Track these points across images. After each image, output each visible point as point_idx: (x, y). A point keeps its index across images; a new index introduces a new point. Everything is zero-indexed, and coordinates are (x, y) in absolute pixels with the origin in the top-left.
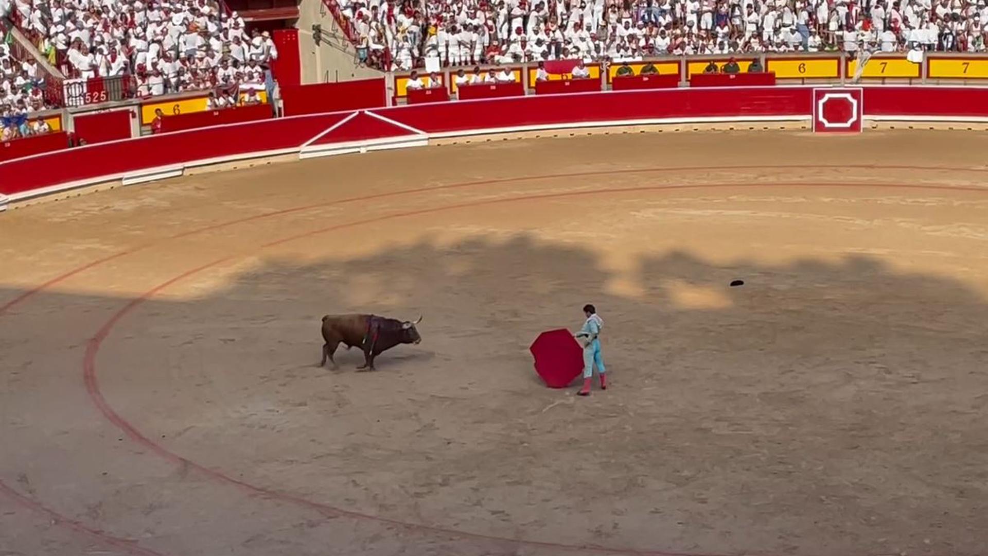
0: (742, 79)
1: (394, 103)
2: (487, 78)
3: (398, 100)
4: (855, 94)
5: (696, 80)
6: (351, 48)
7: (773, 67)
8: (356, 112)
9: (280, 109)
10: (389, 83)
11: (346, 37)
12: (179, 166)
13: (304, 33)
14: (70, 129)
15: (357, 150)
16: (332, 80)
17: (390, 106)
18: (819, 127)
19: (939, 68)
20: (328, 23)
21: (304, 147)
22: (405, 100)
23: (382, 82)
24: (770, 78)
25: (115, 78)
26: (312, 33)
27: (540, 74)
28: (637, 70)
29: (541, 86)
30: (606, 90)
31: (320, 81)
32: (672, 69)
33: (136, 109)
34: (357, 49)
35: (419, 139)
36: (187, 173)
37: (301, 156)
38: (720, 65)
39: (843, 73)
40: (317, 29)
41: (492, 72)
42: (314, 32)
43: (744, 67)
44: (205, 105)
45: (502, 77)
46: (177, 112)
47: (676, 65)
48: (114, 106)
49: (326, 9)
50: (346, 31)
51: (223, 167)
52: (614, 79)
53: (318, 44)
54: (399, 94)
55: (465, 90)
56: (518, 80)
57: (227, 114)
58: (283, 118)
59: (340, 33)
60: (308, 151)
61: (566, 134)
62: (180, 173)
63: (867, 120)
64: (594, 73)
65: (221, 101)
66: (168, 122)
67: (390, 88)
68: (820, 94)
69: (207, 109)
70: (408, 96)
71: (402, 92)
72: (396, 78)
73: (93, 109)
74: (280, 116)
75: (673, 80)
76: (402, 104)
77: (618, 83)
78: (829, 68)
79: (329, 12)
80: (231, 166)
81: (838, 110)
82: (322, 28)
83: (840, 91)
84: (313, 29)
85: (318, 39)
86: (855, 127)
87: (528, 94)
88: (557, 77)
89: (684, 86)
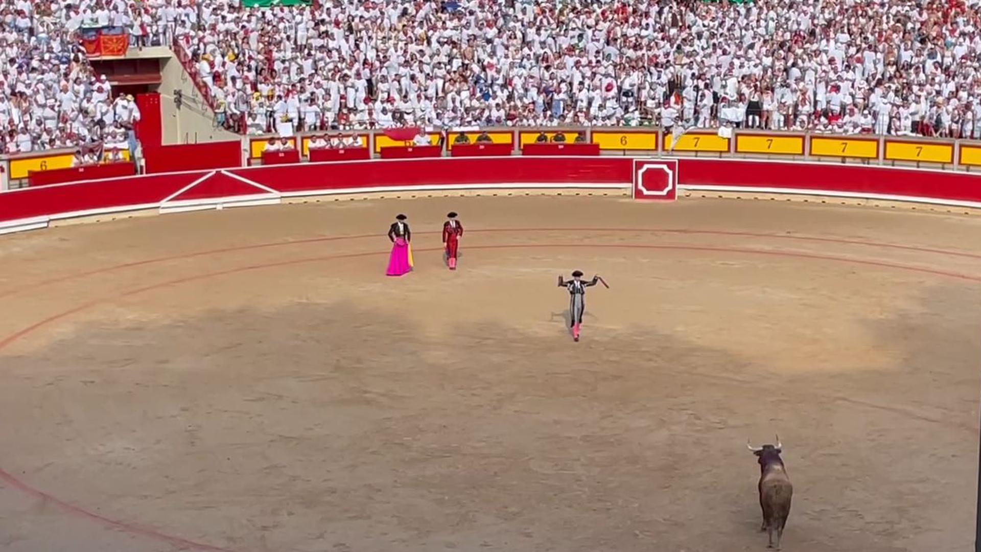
0: (569, 149)
1: (249, 164)
2: (335, 142)
3: (252, 161)
4: (671, 165)
5: (527, 149)
6: (210, 112)
7: (597, 139)
8: (213, 172)
9: (141, 167)
10: (245, 145)
11: (205, 102)
12: (45, 218)
13: (166, 98)
15: (214, 206)
16: (192, 141)
17: (245, 166)
18: (639, 194)
19: (745, 144)
20: (188, 88)
21: (164, 203)
22: (259, 161)
23: (238, 144)
24: (595, 149)
26: (173, 97)
27: (385, 142)
28: (473, 139)
29: (386, 152)
30: (446, 156)
31: (179, 142)
32: (505, 139)
33: (5, 164)
34: (216, 113)
35: (272, 197)
36: (52, 224)
37: (161, 211)
38: (549, 136)
39: (660, 146)
40: (178, 94)
42: (175, 96)
43: (570, 139)
44: (71, 162)
46: (44, 168)
47: (510, 135)
49: (187, 75)
50: (206, 96)
51: (86, 220)
52: (453, 146)
53: (178, 107)
54: (254, 156)
55: (316, 154)
56: (365, 146)
57: (91, 171)
58: (144, 175)
59: (200, 98)
60: (167, 206)
61: (408, 196)
62: (46, 225)
63: (681, 189)
64: (435, 141)
66: (35, 177)
67: (245, 150)
68: (640, 164)
69: (72, 165)
70: (261, 158)
71: (257, 153)
72: (251, 141)
74: (142, 173)
75: (507, 148)
76: (257, 165)
78: (648, 141)
79: (190, 79)
80: (93, 219)
81: (655, 179)
82: (183, 93)
83: (657, 161)
84: (175, 94)
85: (178, 102)
86: (671, 195)
87: (374, 159)
88: (400, 144)
89: (516, 154)
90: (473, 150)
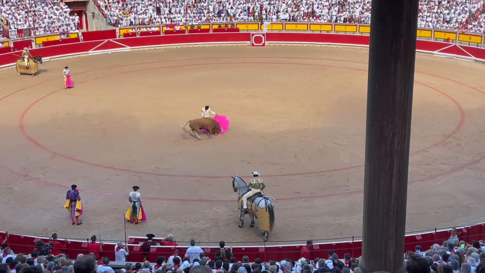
0: (229, 30)
1: (119, 37)
2: (149, 29)
3: (120, 36)
4: (263, 35)
5: (215, 30)
6: (105, 19)
7: (238, 26)
8: (107, 40)
9: (82, 39)
10: (117, 31)
11: (103, 16)
12: (49, 58)
13: (89, 14)
14: (12, 46)
15: (107, 52)
16: (99, 30)
17: (118, 38)
18: (253, 45)
19: (288, 27)
20: (97, 11)
21: (90, 51)
22: (123, 36)
23: (114, 31)
24: (237, 30)
25: (26, 29)
26: (91, 15)
28: (196, 28)
29: (166, 32)
30: (187, 33)
31: (95, 30)
32: (207, 27)
33: (34, 39)
34: (107, 20)
35: (128, 49)
36: (52, 60)
37: (90, 54)
38: (222, 26)
39: (260, 28)
40: (93, 13)
41: (150, 27)
42: (93, 14)
43: (230, 26)
44: (58, 38)
45: (153, 29)
46: (48, 40)
47: (209, 26)
48: (26, 38)
49: (96, 6)
50: (103, 14)
51: (64, 58)
52: (189, 30)
53: (93, 18)
54: (121, 34)
55: (142, 34)
56: (159, 30)
57: (64, 41)
58: (83, 42)
59: (101, 14)
60: (91, 52)
61: (175, 47)
62: (49, 60)
63: (267, 43)
64: (183, 28)
65: (62, 36)
66: (45, 44)
67: (118, 33)
68: (253, 35)
69: (58, 39)
70: (123, 35)
71: (122, 34)
72: (120, 29)
73: (20, 39)
74: (82, 41)
75: (208, 30)
76: (122, 38)
77: (191, 31)
78: (255, 27)
79: (97, 8)
80: (66, 58)
81: (258, 40)
82: (95, 13)
83: (258, 34)
84: (92, 13)
85: (93, 16)
86: (264, 45)
87: (162, 35)
88: (171, 29)
89: (211, 32)
90: (196, 31)
